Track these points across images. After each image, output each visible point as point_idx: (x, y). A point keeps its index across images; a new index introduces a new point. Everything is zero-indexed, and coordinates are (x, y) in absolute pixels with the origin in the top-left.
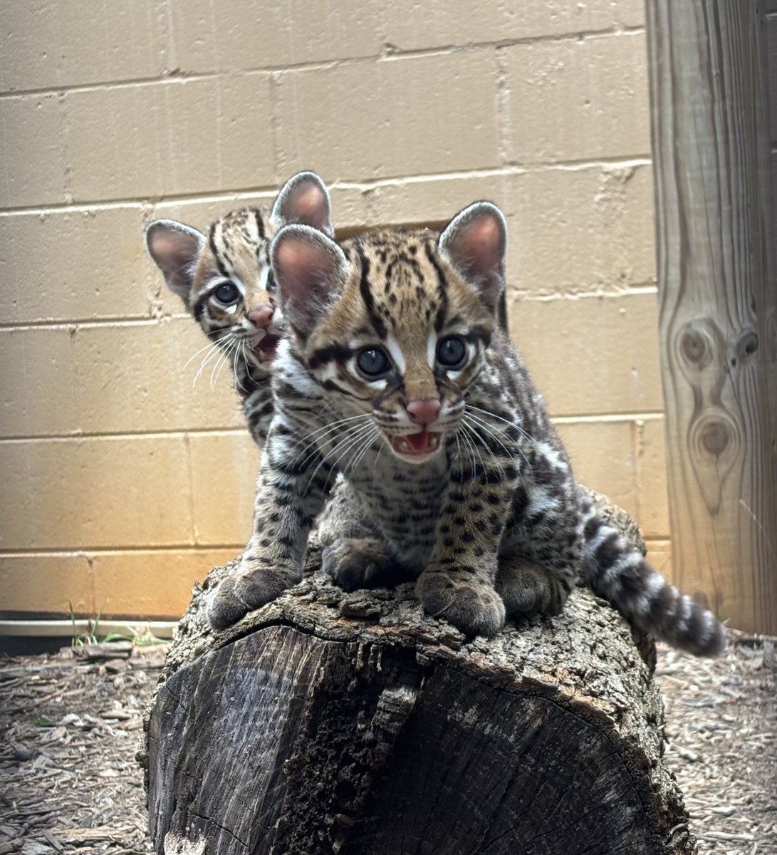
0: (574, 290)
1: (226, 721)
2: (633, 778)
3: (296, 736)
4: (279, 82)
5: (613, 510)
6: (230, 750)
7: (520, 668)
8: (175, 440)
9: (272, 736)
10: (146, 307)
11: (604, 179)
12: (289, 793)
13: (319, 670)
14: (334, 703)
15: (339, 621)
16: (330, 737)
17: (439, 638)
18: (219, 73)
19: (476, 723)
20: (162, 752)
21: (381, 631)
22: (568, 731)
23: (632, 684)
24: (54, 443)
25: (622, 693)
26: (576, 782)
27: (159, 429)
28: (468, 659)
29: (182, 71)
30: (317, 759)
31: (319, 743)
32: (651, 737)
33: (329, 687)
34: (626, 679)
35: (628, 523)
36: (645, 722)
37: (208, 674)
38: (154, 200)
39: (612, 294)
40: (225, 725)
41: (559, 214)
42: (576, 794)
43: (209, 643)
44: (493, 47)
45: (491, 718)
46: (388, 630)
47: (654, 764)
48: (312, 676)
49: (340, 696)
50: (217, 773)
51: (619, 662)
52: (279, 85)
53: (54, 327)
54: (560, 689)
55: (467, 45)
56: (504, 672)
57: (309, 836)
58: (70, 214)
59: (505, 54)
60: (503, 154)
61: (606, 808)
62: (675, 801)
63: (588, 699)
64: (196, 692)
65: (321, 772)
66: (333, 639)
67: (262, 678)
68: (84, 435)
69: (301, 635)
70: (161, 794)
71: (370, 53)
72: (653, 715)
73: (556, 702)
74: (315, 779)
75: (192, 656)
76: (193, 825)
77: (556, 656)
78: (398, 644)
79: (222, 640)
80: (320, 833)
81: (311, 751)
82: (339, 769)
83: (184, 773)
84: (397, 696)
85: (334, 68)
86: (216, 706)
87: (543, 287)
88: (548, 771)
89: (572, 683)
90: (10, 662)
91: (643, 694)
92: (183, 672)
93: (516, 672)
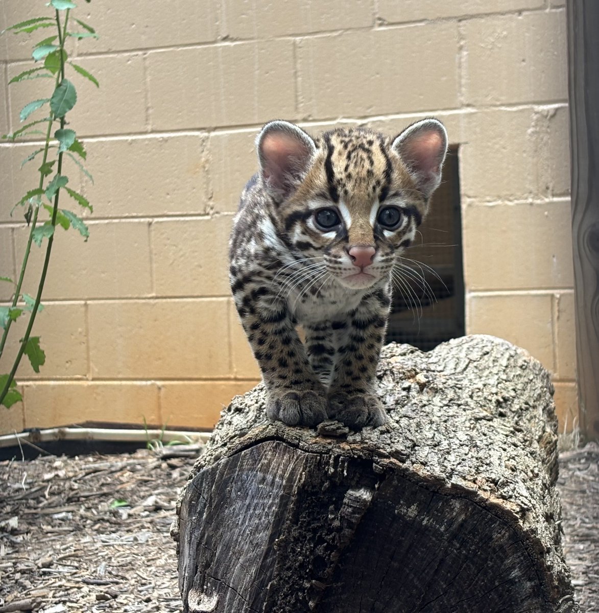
0: (511, 198)
1: (234, 509)
2: (532, 560)
3: (284, 522)
4: (300, 45)
5: (530, 360)
6: (237, 530)
7: (450, 477)
8: (221, 302)
9: (267, 521)
10: (202, 207)
11: (535, 117)
12: (278, 564)
13: (301, 474)
14: (312, 498)
15: (318, 439)
16: (309, 524)
17: (390, 453)
18: (258, 38)
19: (417, 516)
20: (188, 531)
21: (347, 447)
22: (485, 524)
23: (536, 490)
24: (136, 303)
25: (526, 497)
26: (489, 562)
27: (210, 294)
28: (411, 469)
29: (231, 37)
30: (299, 539)
31: (301, 528)
32: (547, 530)
33: (308, 487)
34: (532, 486)
35: (541, 370)
36: (544, 519)
37: (222, 474)
38: (210, 130)
39: (539, 202)
40: (233, 512)
41: (502, 143)
42: (490, 571)
43: (224, 452)
44: (455, 20)
45: (428, 513)
46: (353, 446)
47: (549, 551)
48: (296, 478)
49: (316, 494)
50: (227, 547)
51: (526, 473)
52: (300, 47)
53: (136, 220)
54: (479, 493)
55: (437, 19)
56: (437, 479)
57: (292, 595)
58: (150, 140)
59: (465, 25)
60: (462, 99)
61: (512, 582)
62: (563, 578)
63: (500, 501)
64: (213, 488)
65: (302, 549)
66: (312, 452)
67: (260, 479)
68: (157, 298)
69: (289, 448)
70: (187, 561)
71: (366, 24)
72: (551, 513)
73: (476, 503)
74: (297, 554)
75: (212, 461)
76: (209, 585)
77: (478, 468)
78: (360, 457)
79: (233, 450)
80: (300, 594)
81: (295, 533)
82: (315, 547)
83: (204, 546)
84: (358, 495)
85: (340, 35)
86: (228, 498)
87: (488, 195)
88: (469, 553)
89: (488, 488)
90: (100, 459)
91: (544, 497)
92: (204, 472)
93: (447, 480)
